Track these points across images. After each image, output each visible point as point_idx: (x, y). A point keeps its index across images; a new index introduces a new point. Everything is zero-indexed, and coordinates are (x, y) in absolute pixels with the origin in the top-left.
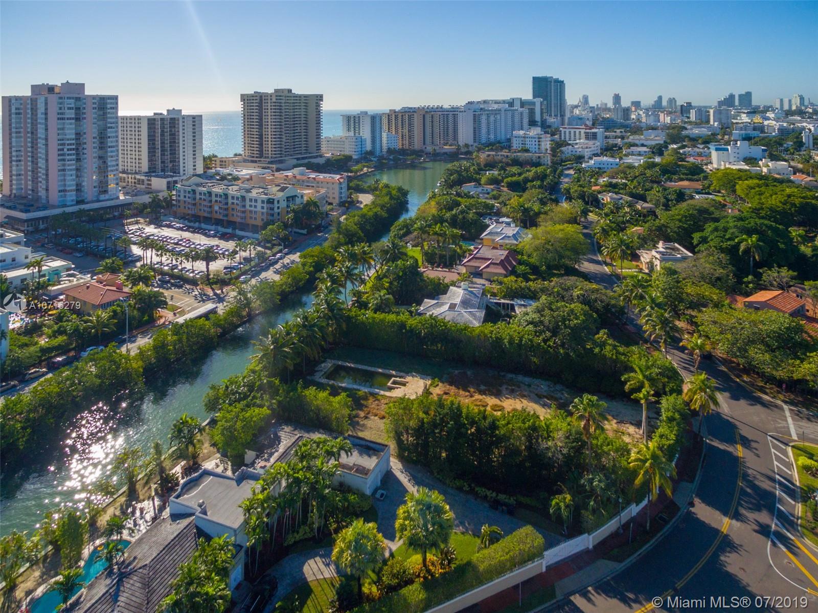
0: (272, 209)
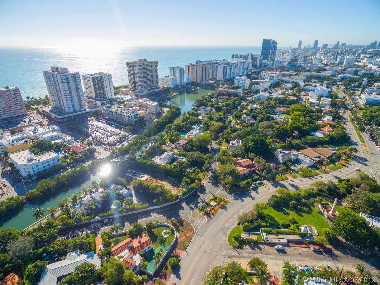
0: (130, 119)
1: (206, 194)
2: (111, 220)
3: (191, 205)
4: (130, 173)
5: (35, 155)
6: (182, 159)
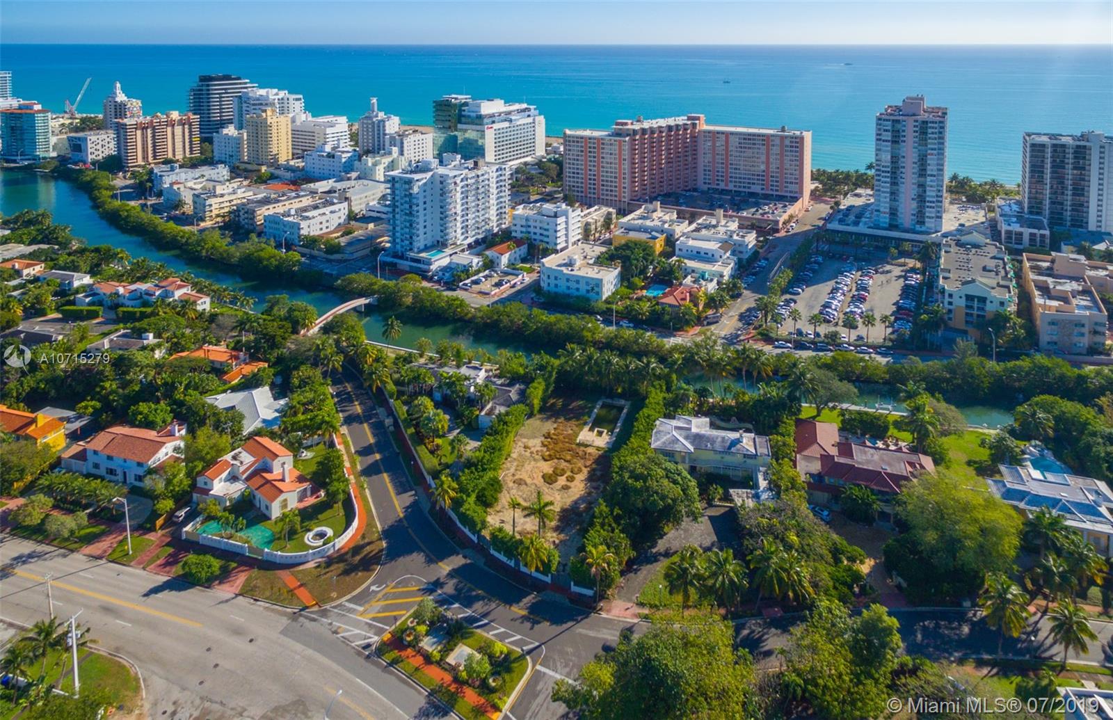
1: (528, 625)
2: (392, 428)
3: (455, 581)
4: (611, 407)
5: (591, 262)
6: (757, 496)
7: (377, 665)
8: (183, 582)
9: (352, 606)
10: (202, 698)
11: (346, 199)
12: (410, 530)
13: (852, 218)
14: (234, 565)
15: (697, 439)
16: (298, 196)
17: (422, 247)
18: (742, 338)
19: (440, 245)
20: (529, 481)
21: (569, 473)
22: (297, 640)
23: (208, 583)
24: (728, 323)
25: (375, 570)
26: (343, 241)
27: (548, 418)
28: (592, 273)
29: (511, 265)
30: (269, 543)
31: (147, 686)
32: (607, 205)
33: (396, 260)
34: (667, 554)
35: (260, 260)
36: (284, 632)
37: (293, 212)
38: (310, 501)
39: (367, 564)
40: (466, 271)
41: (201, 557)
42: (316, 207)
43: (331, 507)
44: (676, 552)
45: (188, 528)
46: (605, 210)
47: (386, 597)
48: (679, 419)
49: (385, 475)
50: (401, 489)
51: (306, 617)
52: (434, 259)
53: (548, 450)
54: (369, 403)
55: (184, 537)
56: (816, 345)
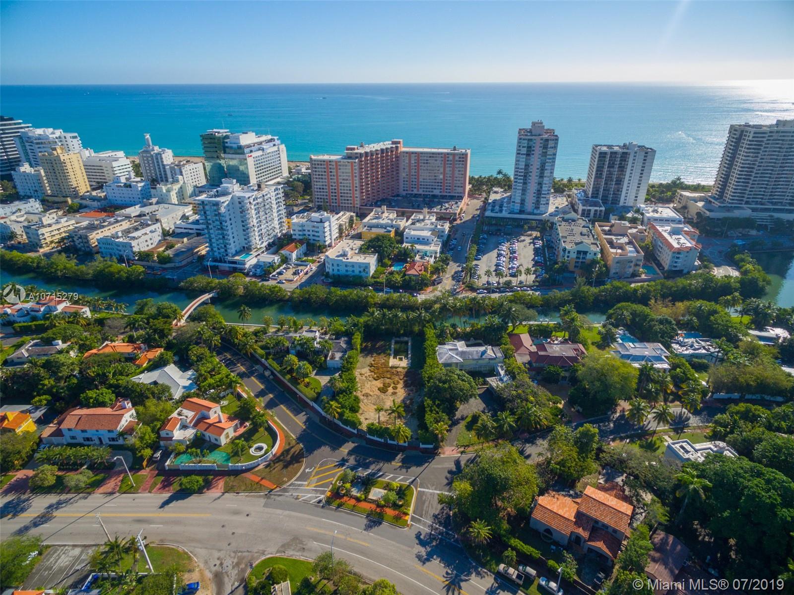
1: (404, 470)
2: (271, 377)
3: (353, 457)
4: (402, 342)
5: (357, 251)
6: (501, 380)
7: (332, 509)
8: (183, 494)
9: (299, 483)
10: (234, 552)
11: (157, 220)
12: (313, 434)
13: (497, 208)
14: (211, 477)
15: (462, 354)
16: (117, 222)
17: (234, 252)
18: (458, 290)
19: (246, 249)
20: (371, 393)
21: (392, 385)
22: (276, 508)
23: (200, 491)
24: (447, 283)
25: (303, 461)
26: (170, 253)
27: (367, 355)
28: (361, 259)
29: (298, 259)
30: (228, 460)
31: (195, 555)
32: (348, 211)
33: (217, 264)
34: (463, 418)
35: (112, 274)
36: (266, 505)
37: (120, 234)
38: (242, 430)
39: (297, 459)
40: (272, 266)
41: (189, 478)
42: (136, 229)
43: (257, 431)
44: (467, 416)
45: (168, 463)
46: (348, 214)
47: (317, 473)
48: (448, 344)
49: (282, 406)
50: (297, 412)
51: (275, 495)
52: (246, 260)
53: (375, 373)
54: (248, 363)
55: (167, 468)
56: (499, 290)
